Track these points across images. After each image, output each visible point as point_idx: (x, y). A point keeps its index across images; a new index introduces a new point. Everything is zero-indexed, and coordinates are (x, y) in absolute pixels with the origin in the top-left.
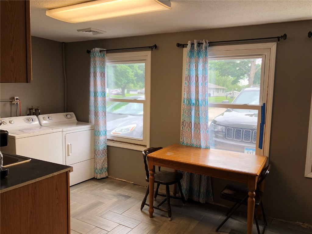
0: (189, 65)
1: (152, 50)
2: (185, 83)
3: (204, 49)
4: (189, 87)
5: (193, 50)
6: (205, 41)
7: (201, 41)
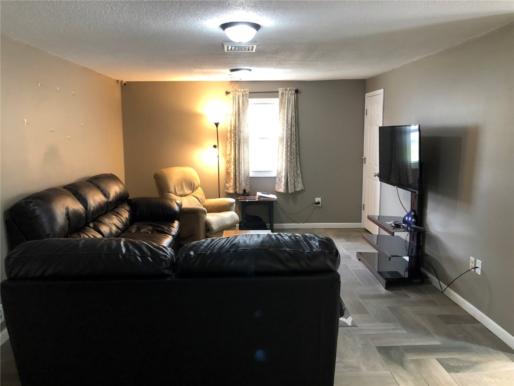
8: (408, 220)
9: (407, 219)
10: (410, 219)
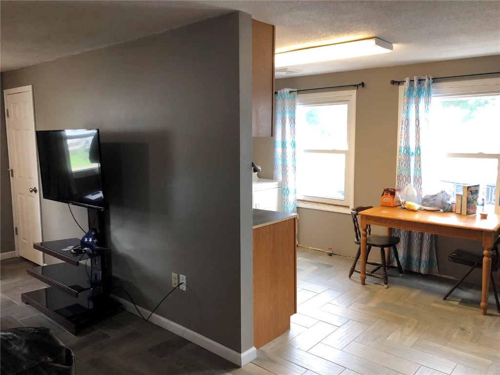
0: (408, 106)
1: (358, 89)
2: (402, 128)
3: (426, 86)
4: (407, 132)
5: (412, 88)
6: (428, 77)
7: (422, 77)
8: (88, 241)
9: (86, 240)
10: (90, 240)
